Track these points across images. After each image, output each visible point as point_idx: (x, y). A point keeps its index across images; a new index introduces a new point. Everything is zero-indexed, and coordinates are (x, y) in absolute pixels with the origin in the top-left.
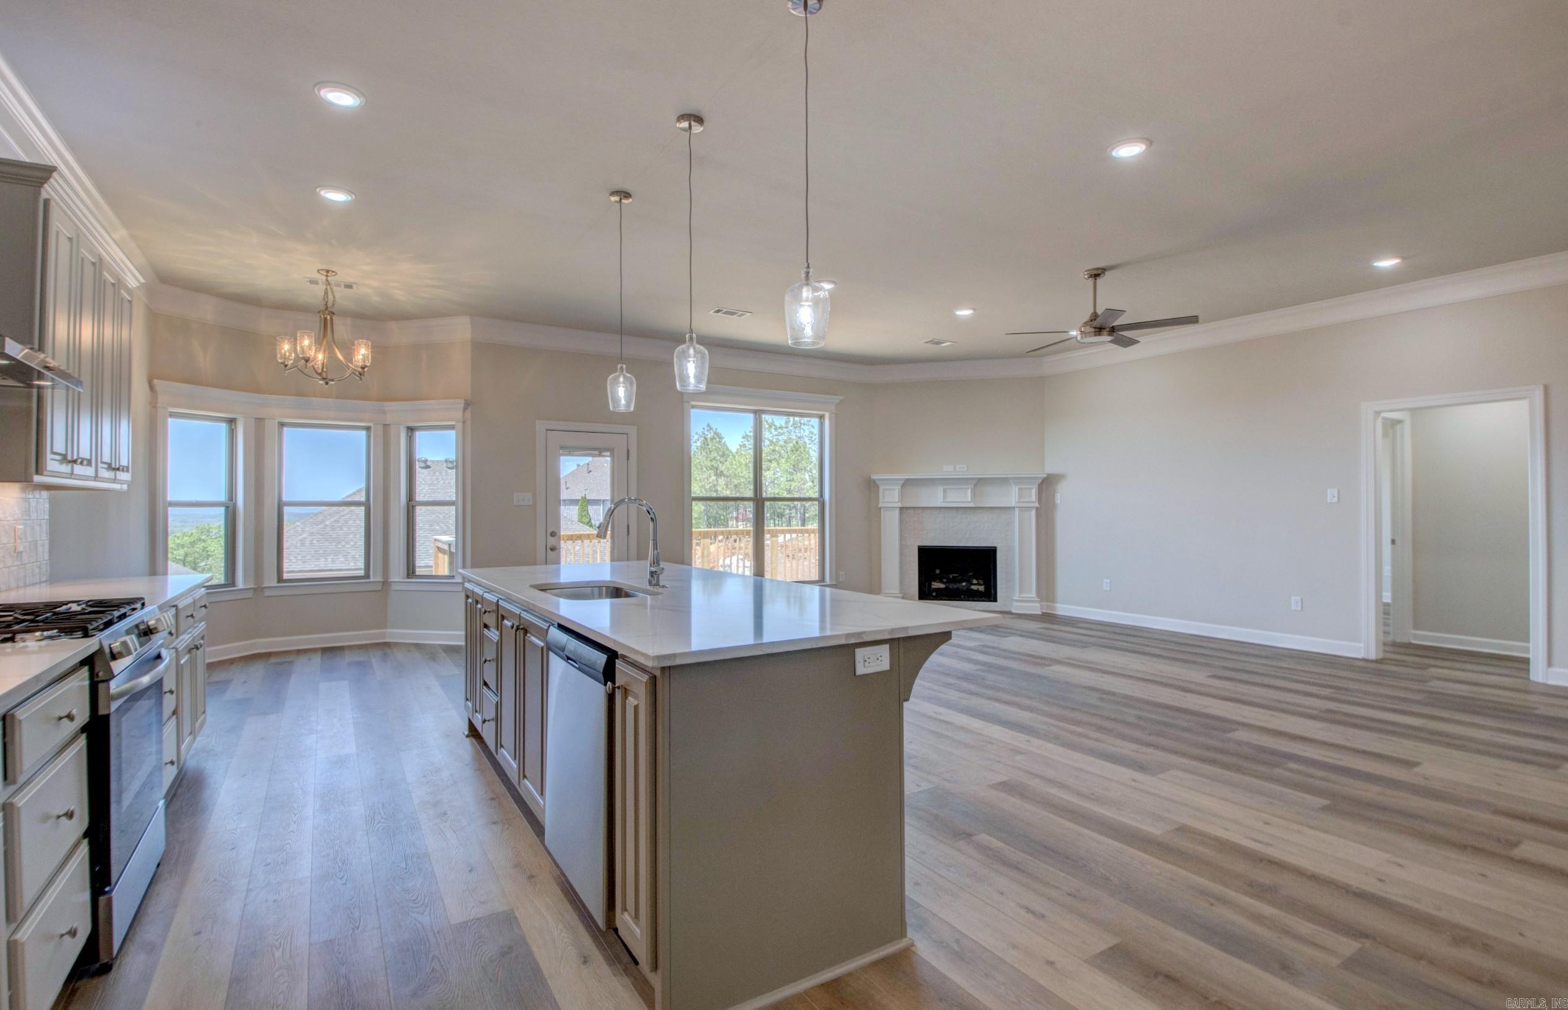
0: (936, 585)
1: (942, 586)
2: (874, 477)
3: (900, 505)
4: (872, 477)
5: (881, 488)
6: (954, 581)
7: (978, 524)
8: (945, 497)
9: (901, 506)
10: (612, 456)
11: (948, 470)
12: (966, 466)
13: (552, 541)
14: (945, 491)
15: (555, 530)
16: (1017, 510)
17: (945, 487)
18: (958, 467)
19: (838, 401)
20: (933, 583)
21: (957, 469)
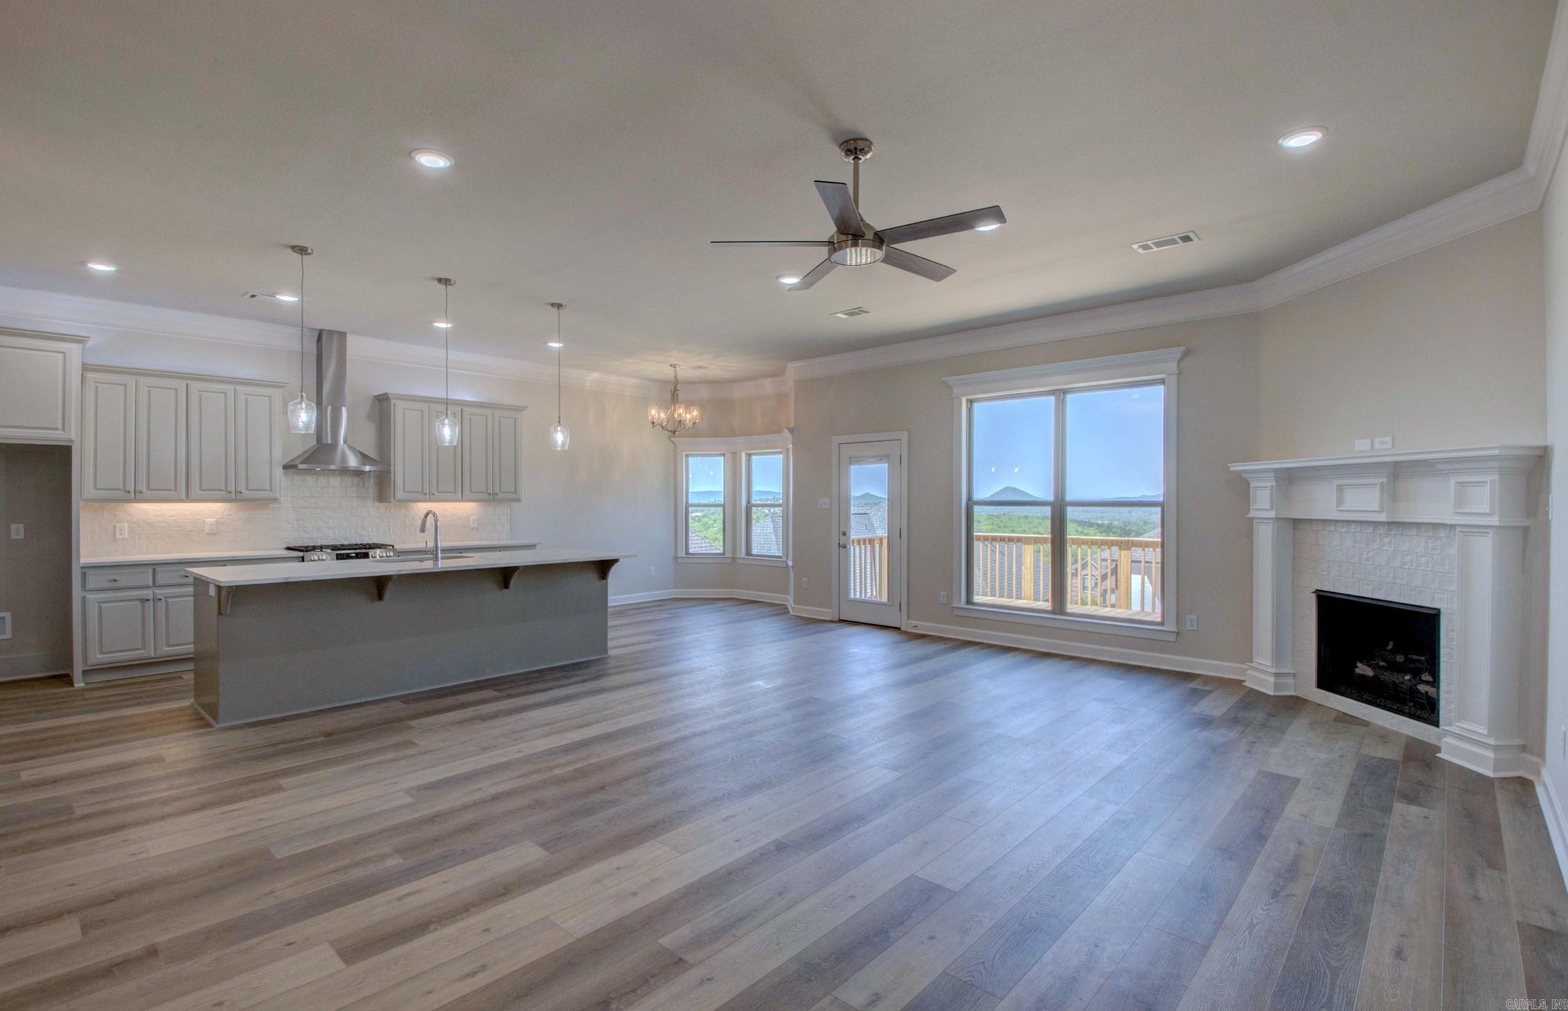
0: (1363, 669)
1: (1369, 672)
2: (1235, 467)
3: (1272, 514)
4: (1232, 469)
5: (1253, 485)
6: (1393, 667)
7: (1409, 558)
8: (1340, 502)
9: (1273, 516)
10: (889, 462)
11: (1361, 449)
12: (1389, 439)
13: (843, 540)
14: (1340, 489)
15: (845, 530)
16: (1458, 529)
17: (1342, 482)
18: (1377, 441)
19: (1179, 355)
20: (1359, 664)
21: (1377, 446)
